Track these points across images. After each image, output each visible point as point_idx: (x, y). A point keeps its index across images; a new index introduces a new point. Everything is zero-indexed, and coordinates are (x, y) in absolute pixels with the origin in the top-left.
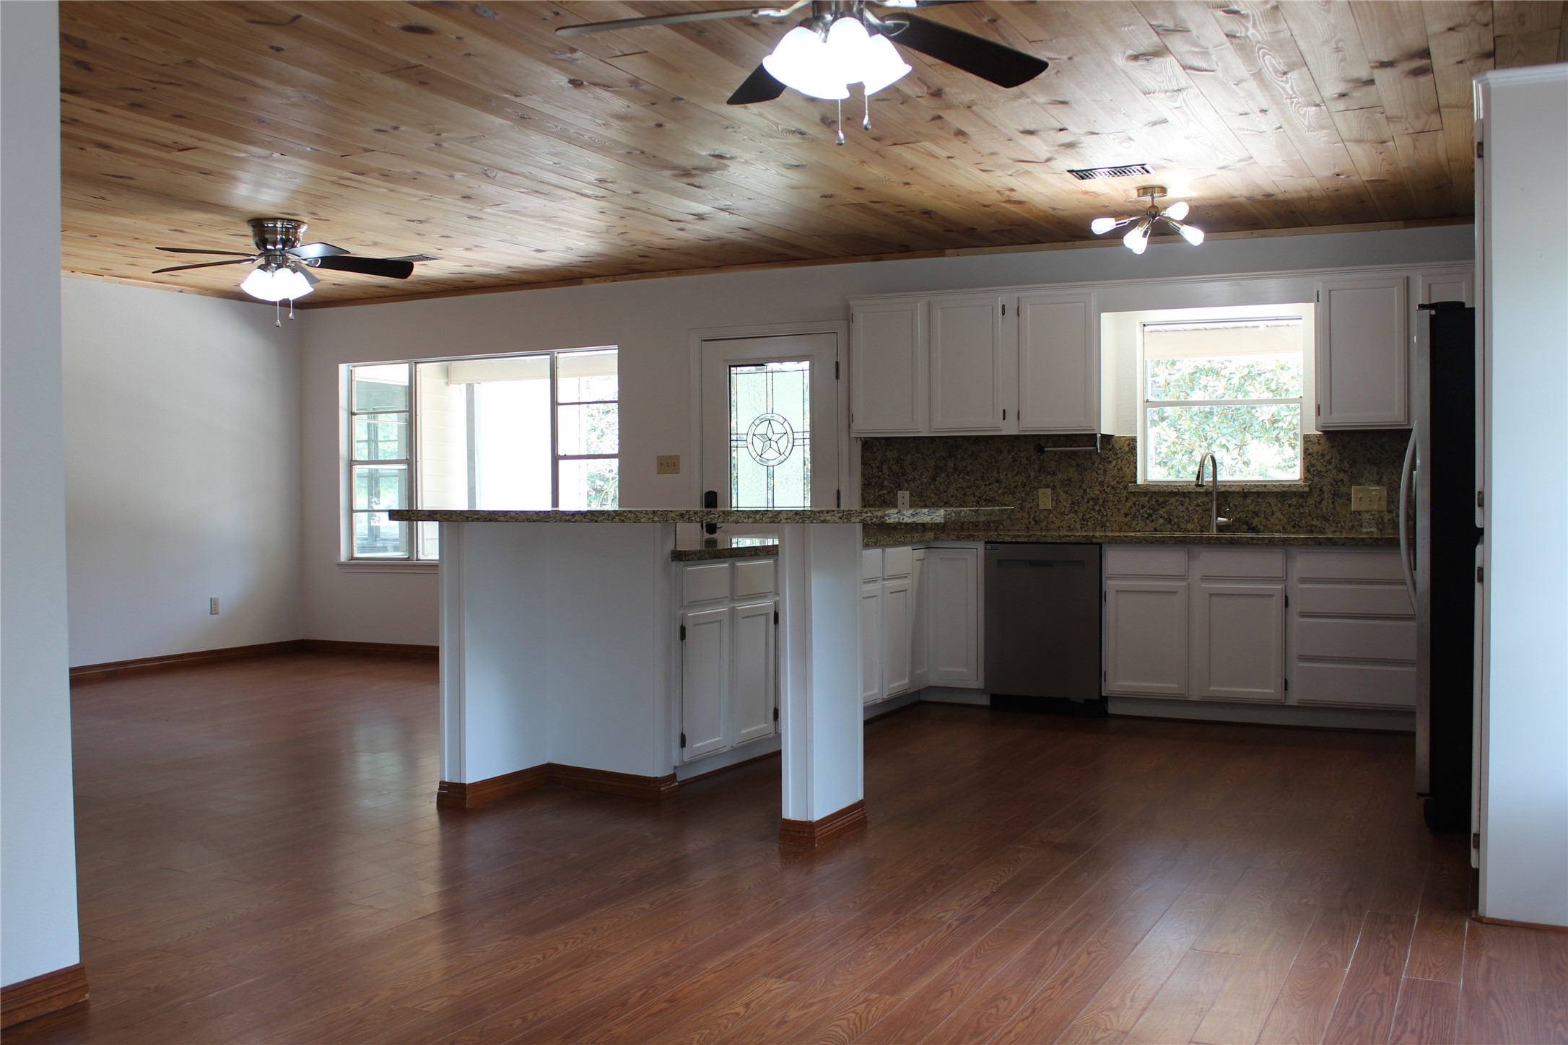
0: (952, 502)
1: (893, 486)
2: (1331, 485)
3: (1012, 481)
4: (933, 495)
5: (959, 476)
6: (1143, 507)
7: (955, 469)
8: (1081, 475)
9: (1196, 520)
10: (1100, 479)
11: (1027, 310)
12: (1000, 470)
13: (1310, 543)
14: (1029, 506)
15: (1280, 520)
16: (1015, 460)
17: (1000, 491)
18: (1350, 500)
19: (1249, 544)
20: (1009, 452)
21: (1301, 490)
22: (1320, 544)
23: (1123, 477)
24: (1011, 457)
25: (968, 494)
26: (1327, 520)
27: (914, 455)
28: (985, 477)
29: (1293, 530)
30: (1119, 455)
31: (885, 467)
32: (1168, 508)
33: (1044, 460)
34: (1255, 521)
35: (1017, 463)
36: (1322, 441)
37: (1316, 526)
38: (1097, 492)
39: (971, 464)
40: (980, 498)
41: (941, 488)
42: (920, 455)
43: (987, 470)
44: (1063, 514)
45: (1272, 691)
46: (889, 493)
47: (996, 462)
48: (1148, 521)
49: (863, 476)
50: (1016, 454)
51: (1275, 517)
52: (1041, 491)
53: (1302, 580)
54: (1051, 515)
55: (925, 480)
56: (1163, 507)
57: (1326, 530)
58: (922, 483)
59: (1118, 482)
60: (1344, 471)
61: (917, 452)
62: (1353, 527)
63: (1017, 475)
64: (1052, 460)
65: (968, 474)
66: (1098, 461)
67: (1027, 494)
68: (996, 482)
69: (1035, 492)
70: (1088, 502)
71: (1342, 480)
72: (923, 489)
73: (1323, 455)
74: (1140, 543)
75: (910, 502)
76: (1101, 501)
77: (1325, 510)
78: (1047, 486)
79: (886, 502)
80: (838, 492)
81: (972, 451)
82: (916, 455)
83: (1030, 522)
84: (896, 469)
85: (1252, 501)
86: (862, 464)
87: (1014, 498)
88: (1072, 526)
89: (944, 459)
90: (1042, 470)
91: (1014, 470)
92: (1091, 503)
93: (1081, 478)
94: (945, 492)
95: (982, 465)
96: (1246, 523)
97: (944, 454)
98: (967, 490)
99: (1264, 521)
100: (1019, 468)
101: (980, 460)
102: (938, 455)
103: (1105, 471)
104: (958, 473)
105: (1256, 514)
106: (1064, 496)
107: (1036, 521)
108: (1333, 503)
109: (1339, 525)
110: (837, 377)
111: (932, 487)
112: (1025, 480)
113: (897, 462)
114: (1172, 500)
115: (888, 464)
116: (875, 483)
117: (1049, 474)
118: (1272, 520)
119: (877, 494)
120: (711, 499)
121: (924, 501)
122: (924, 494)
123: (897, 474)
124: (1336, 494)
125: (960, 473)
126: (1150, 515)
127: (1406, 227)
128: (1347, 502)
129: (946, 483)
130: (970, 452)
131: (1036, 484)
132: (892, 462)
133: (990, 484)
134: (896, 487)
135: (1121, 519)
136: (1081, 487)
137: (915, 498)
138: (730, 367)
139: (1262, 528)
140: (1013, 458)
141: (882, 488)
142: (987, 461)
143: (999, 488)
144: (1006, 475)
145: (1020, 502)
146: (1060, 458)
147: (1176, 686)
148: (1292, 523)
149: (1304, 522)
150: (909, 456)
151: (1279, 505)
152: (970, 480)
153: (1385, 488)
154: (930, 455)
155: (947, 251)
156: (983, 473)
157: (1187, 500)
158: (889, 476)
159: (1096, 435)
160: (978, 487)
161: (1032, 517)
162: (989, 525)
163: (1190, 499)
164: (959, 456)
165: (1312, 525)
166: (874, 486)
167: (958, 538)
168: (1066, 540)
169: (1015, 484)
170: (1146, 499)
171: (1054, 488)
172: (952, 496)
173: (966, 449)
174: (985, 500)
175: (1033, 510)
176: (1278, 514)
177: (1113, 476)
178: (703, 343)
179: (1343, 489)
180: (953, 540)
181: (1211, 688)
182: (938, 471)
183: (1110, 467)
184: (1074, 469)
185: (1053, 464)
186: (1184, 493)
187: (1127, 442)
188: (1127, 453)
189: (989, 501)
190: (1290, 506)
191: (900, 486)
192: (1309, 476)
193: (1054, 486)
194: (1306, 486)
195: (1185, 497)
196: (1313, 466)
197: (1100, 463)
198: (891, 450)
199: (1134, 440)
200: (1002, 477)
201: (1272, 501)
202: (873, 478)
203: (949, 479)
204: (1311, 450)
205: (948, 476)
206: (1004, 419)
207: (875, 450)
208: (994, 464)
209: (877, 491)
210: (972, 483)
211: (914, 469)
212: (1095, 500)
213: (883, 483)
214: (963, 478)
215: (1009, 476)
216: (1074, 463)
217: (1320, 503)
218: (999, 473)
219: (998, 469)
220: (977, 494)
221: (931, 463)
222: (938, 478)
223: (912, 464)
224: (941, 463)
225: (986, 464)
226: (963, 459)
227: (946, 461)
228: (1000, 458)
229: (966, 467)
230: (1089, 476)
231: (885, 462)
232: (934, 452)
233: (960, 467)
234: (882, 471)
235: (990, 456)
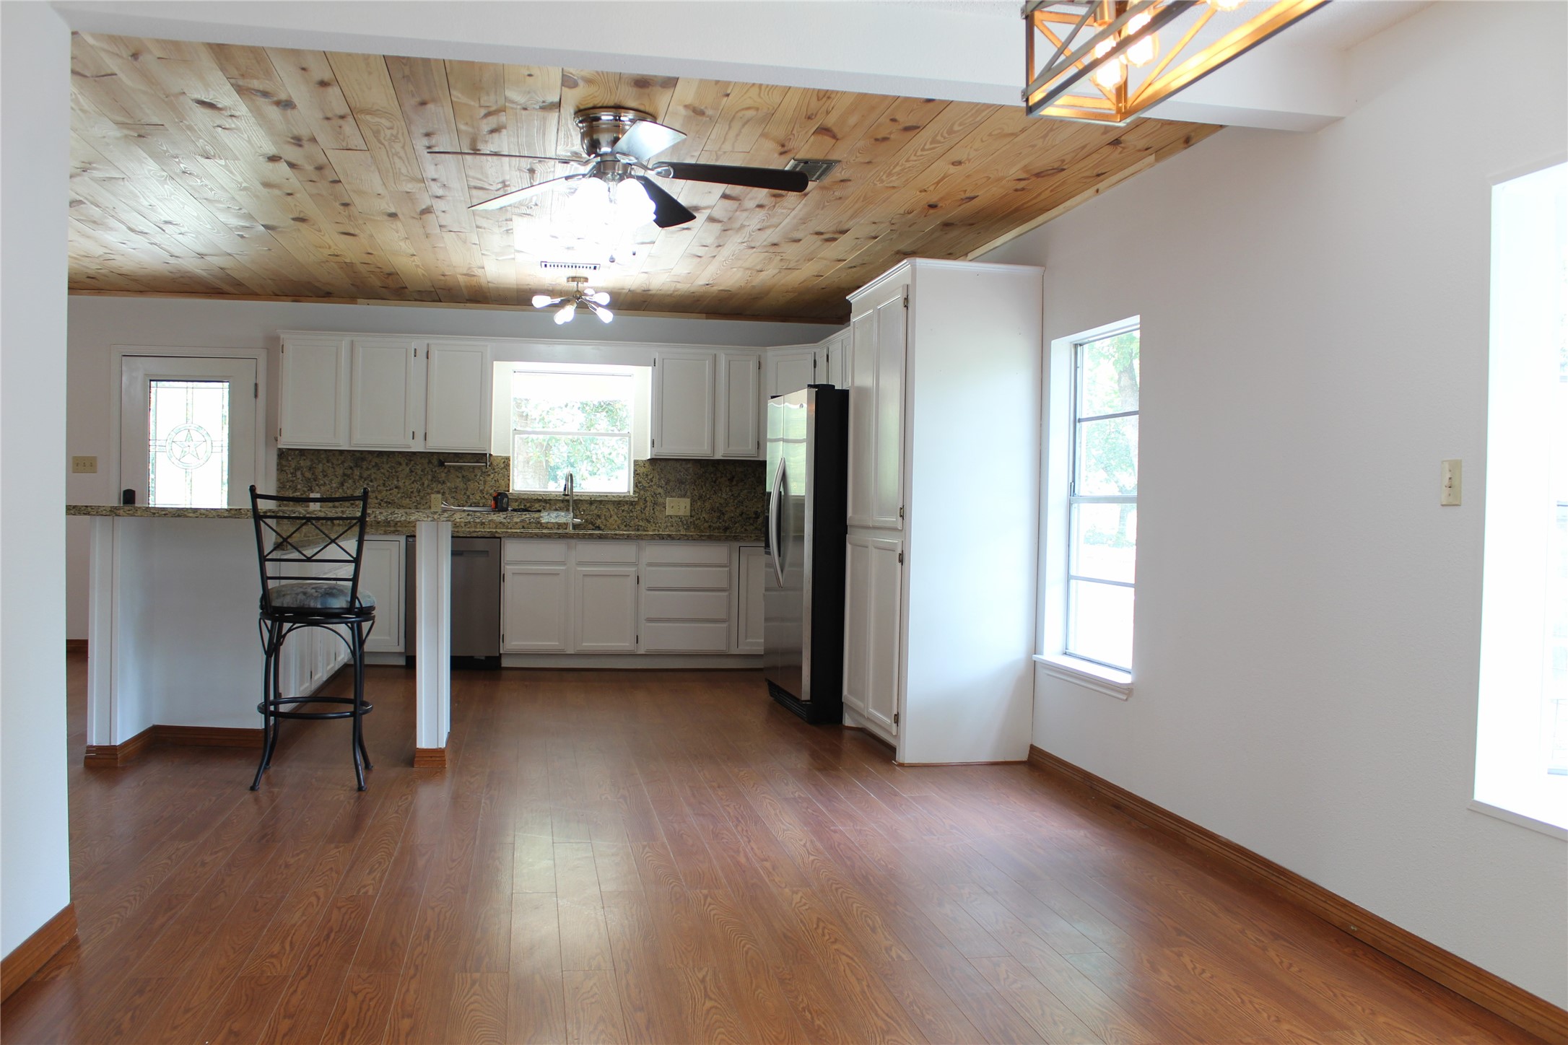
1: (305, 489)
2: (652, 496)
3: (409, 487)
7: (361, 477)
8: (466, 484)
10: (481, 488)
11: (435, 355)
13: (657, 538)
15: (616, 521)
16: (411, 471)
17: (399, 495)
18: (665, 507)
19: (613, 538)
20: (407, 465)
21: (632, 500)
22: (663, 539)
23: (499, 487)
24: (408, 469)
26: (649, 522)
27: (324, 464)
28: (387, 484)
29: (625, 529)
30: (496, 470)
31: (299, 473)
34: (598, 522)
35: (413, 474)
36: (647, 465)
37: (641, 526)
38: (478, 498)
39: (374, 473)
40: (382, 500)
41: (348, 491)
42: (330, 465)
43: (388, 478)
45: (627, 644)
47: (396, 472)
49: (279, 480)
50: (413, 466)
51: (612, 519)
52: (433, 496)
53: (650, 565)
55: (334, 485)
57: (648, 529)
58: (331, 487)
59: (495, 491)
60: (661, 487)
61: (328, 462)
62: (667, 526)
63: (413, 483)
65: (371, 481)
66: (479, 474)
67: (422, 498)
68: (396, 487)
69: (428, 497)
71: (660, 494)
72: (332, 492)
73: (647, 475)
74: (532, 537)
77: (647, 514)
78: (438, 492)
81: (376, 463)
82: (327, 464)
84: (308, 475)
85: (596, 507)
86: (278, 470)
87: (411, 501)
89: (351, 468)
90: (434, 480)
91: (411, 479)
93: (465, 486)
95: (384, 474)
96: (592, 524)
97: (352, 465)
99: (604, 521)
100: (415, 477)
101: (382, 470)
102: (346, 465)
103: (485, 482)
104: (363, 480)
105: (599, 516)
106: (452, 500)
108: (653, 509)
109: (657, 525)
110: (256, 396)
111: (340, 490)
112: (420, 487)
113: (310, 469)
114: (537, 505)
115: (302, 471)
116: (290, 486)
117: (440, 482)
118: (610, 521)
120: (129, 497)
123: (309, 479)
124: (655, 504)
125: (365, 480)
127: (707, 319)
128: (664, 509)
129: (353, 488)
130: (374, 464)
131: (430, 491)
132: (305, 470)
133: (390, 490)
134: (308, 490)
136: (465, 493)
138: (151, 381)
139: (603, 527)
140: (410, 469)
141: (295, 489)
142: (388, 471)
143: (398, 493)
144: (404, 483)
145: (415, 504)
146: (449, 471)
147: (557, 643)
148: (625, 524)
149: (632, 522)
150: (321, 465)
151: (616, 510)
152: (373, 486)
153: (689, 500)
154: (339, 465)
155: (359, 300)
156: (385, 480)
157: (548, 505)
158: (302, 480)
159: (486, 454)
160: (380, 492)
163: (550, 504)
164: (364, 467)
165: (638, 526)
166: (288, 489)
167: (386, 533)
168: (475, 535)
169: (411, 490)
170: (517, 504)
171: (443, 494)
173: (370, 461)
174: (386, 502)
176: (615, 517)
177: (491, 486)
178: (124, 358)
179: (660, 500)
180: (380, 534)
181: (584, 644)
182: (346, 478)
183: (489, 479)
185: (443, 475)
187: (503, 460)
188: (503, 468)
189: (390, 503)
190: (623, 511)
191: (311, 489)
192: (637, 490)
193: (444, 492)
194: (636, 497)
196: (640, 483)
197: (481, 476)
198: (304, 460)
199: (508, 459)
200: (401, 484)
201: (611, 507)
202: (288, 481)
203: (355, 484)
204: (638, 472)
205: (354, 482)
206: (413, 438)
207: (290, 459)
208: (394, 474)
209: (291, 493)
210: (375, 489)
211: (325, 476)
213: (297, 486)
214: (368, 484)
215: (407, 484)
216: (460, 475)
217: (644, 509)
218: (398, 481)
219: (398, 478)
220: (379, 497)
221: (340, 471)
222: (346, 484)
223: (323, 471)
224: (349, 472)
225: (387, 474)
226: (368, 469)
227: (353, 470)
228: (400, 469)
229: (370, 475)
230: (472, 485)
231: (299, 469)
232: (343, 462)
233: (365, 475)
234: (295, 476)
235: (392, 467)
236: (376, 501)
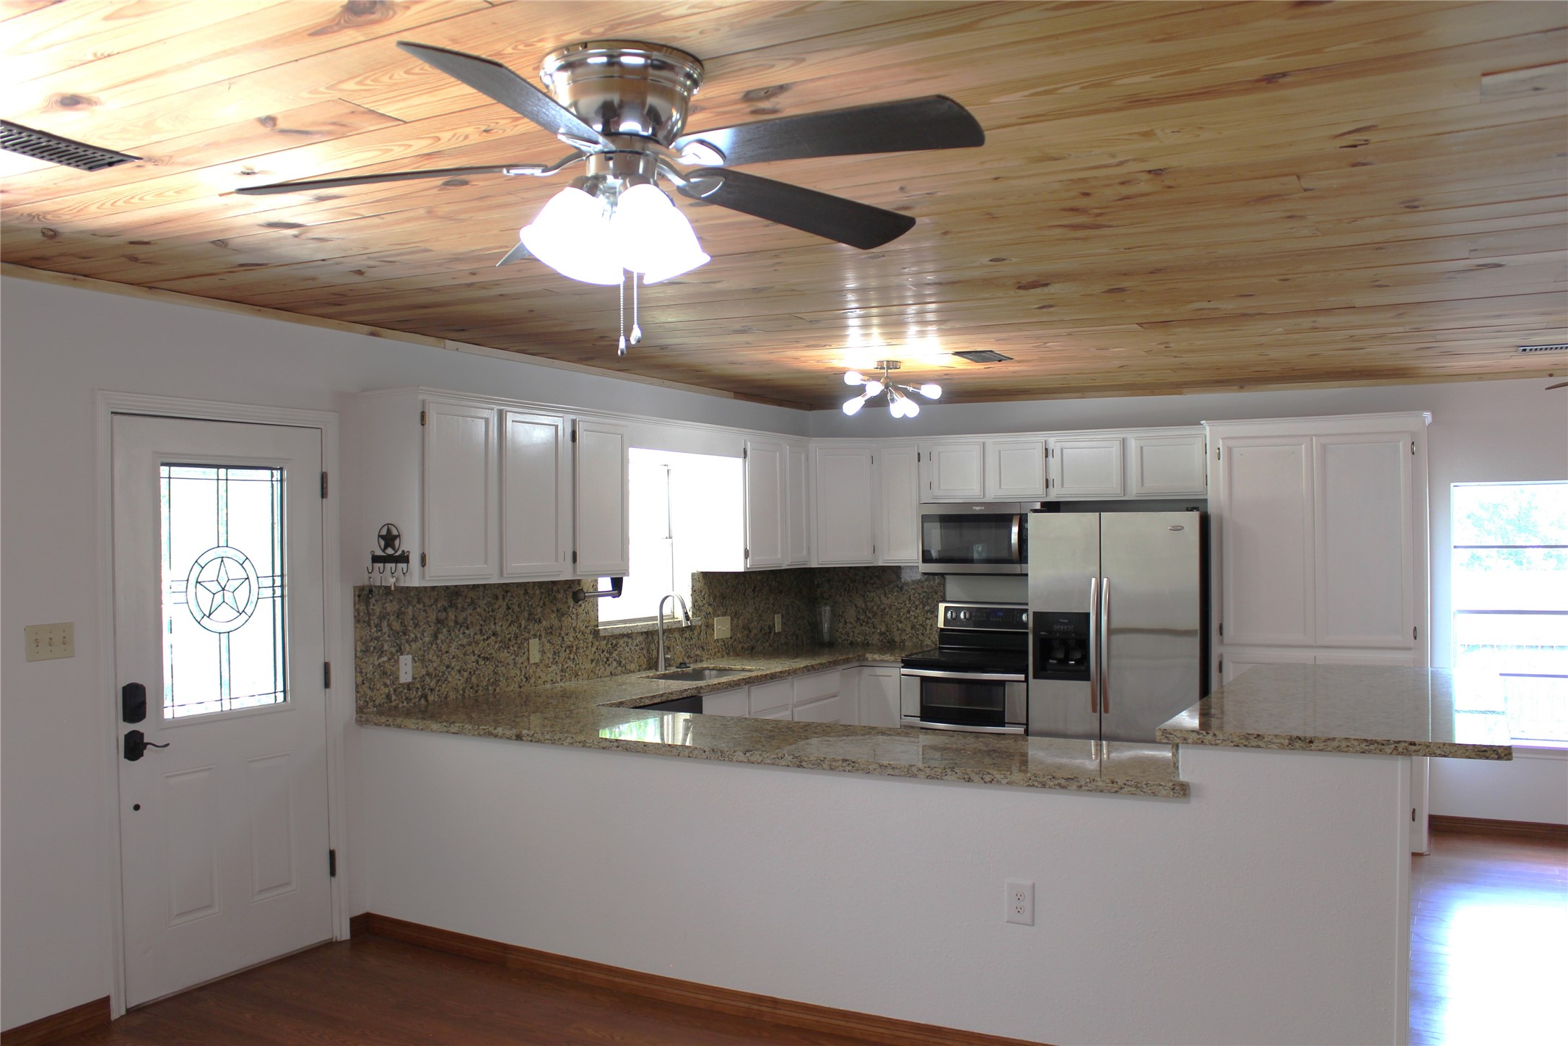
0: (453, 664)
1: (394, 650)
2: (707, 617)
3: (507, 632)
4: (435, 658)
5: (459, 631)
6: (603, 651)
7: (456, 622)
8: (560, 621)
9: (636, 660)
10: (574, 625)
12: (496, 621)
14: (520, 661)
16: (509, 608)
17: (497, 646)
18: (714, 630)
20: (504, 598)
23: (589, 621)
24: (505, 603)
25: (469, 652)
27: (415, 606)
28: (484, 631)
30: (586, 598)
31: (385, 624)
32: (619, 650)
33: (532, 605)
35: (510, 611)
36: (700, 582)
38: (572, 639)
39: (470, 614)
40: (479, 656)
41: (443, 647)
42: (421, 606)
43: (485, 621)
44: (547, 666)
46: (389, 659)
47: (493, 611)
48: (606, 666)
49: (358, 639)
50: (509, 600)
52: (530, 642)
54: (538, 670)
55: (427, 639)
56: (616, 650)
57: (704, 658)
58: (424, 643)
59: (586, 627)
60: (711, 606)
61: (419, 603)
63: (510, 625)
64: (538, 605)
65: (468, 628)
66: (571, 605)
67: (519, 648)
68: (494, 635)
69: (525, 644)
70: (565, 651)
71: (710, 613)
72: (424, 651)
73: (702, 592)
75: (412, 670)
76: (575, 648)
77: (704, 640)
78: (535, 636)
79: (387, 673)
80: (327, 667)
81: (472, 598)
82: (417, 605)
83: (521, 680)
84: (396, 626)
86: (355, 622)
87: (509, 652)
88: (554, 680)
89: (445, 610)
90: (531, 618)
91: (508, 620)
92: (568, 652)
93: (559, 624)
94: (447, 652)
95: (481, 616)
97: (446, 604)
98: (467, 648)
99: (674, 655)
100: (512, 616)
101: (478, 610)
103: (577, 615)
104: (459, 627)
106: (548, 645)
107: (526, 678)
108: (708, 633)
110: (324, 494)
111: (434, 646)
112: (517, 631)
113: (398, 617)
114: (621, 642)
115: (389, 620)
116: (375, 648)
117: (536, 621)
118: (678, 653)
119: (376, 663)
120: (134, 698)
121: (427, 667)
122: (427, 658)
123: (398, 633)
124: (707, 626)
125: (461, 627)
126: (608, 659)
128: (713, 632)
129: (448, 641)
130: (469, 600)
131: (527, 635)
132: (392, 618)
134: (397, 651)
135: (589, 666)
136: (560, 634)
137: (417, 664)
138: (160, 465)
140: (507, 605)
141: (381, 652)
142: (485, 610)
143: (496, 642)
144: (501, 626)
145: (513, 657)
146: (544, 604)
148: (688, 655)
149: (693, 652)
150: (410, 607)
151: (681, 639)
152: (470, 635)
153: (729, 618)
154: (432, 605)
155: (446, 342)
156: (481, 625)
158: (389, 636)
160: (477, 643)
161: (523, 673)
162: (488, 688)
164: (460, 606)
166: (373, 652)
169: (509, 636)
170: (605, 642)
171: (540, 637)
172: (454, 658)
173: (466, 597)
174: (484, 658)
175: (524, 665)
176: (681, 648)
177: (583, 621)
178: (116, 417)
179: (711, 621)
182: (439, 625)
183: (579, 610)
184: (555, 615)
185: (539, 610)
186: (628, 634)
187: (592, 584)
189: (487, 658)
190: (687, 639)
191: (401, 649)
192: (696, 611)
193: (540, 635)
195: (629, 638)
196: (697, 598)
197: (573, 607)
198: (391, 601)
200: (498, 628)
201: (677, 635)
202: (374, 640)
203: (450, 635)
204: (694, 589)
205: (449, 631)
207: (373, 601)
208: (491, 613)
209: (376, 658)
211: (416, 625)
212: (570, 647)
213: (383, 646)
214: (464, 633)
215: (504, 627)
216: (554, 608)
217: (700, 635)
218: (495, 624)
219: (495, 619)
220: (476, 652)
221: (433, 617)
222: (440, 636)
223: (414, 618)
224: (443, 615)
225: (484, 614)
226: (463, 609)
227: (447, 613)
228: (496, 606)
229: (466, 619)
230: (567, 621)
231: (384, 618)
232: (436, 601)
233: (461, 619)
234: (381, 630)
235: (489, 604)
236: (474, 658)
